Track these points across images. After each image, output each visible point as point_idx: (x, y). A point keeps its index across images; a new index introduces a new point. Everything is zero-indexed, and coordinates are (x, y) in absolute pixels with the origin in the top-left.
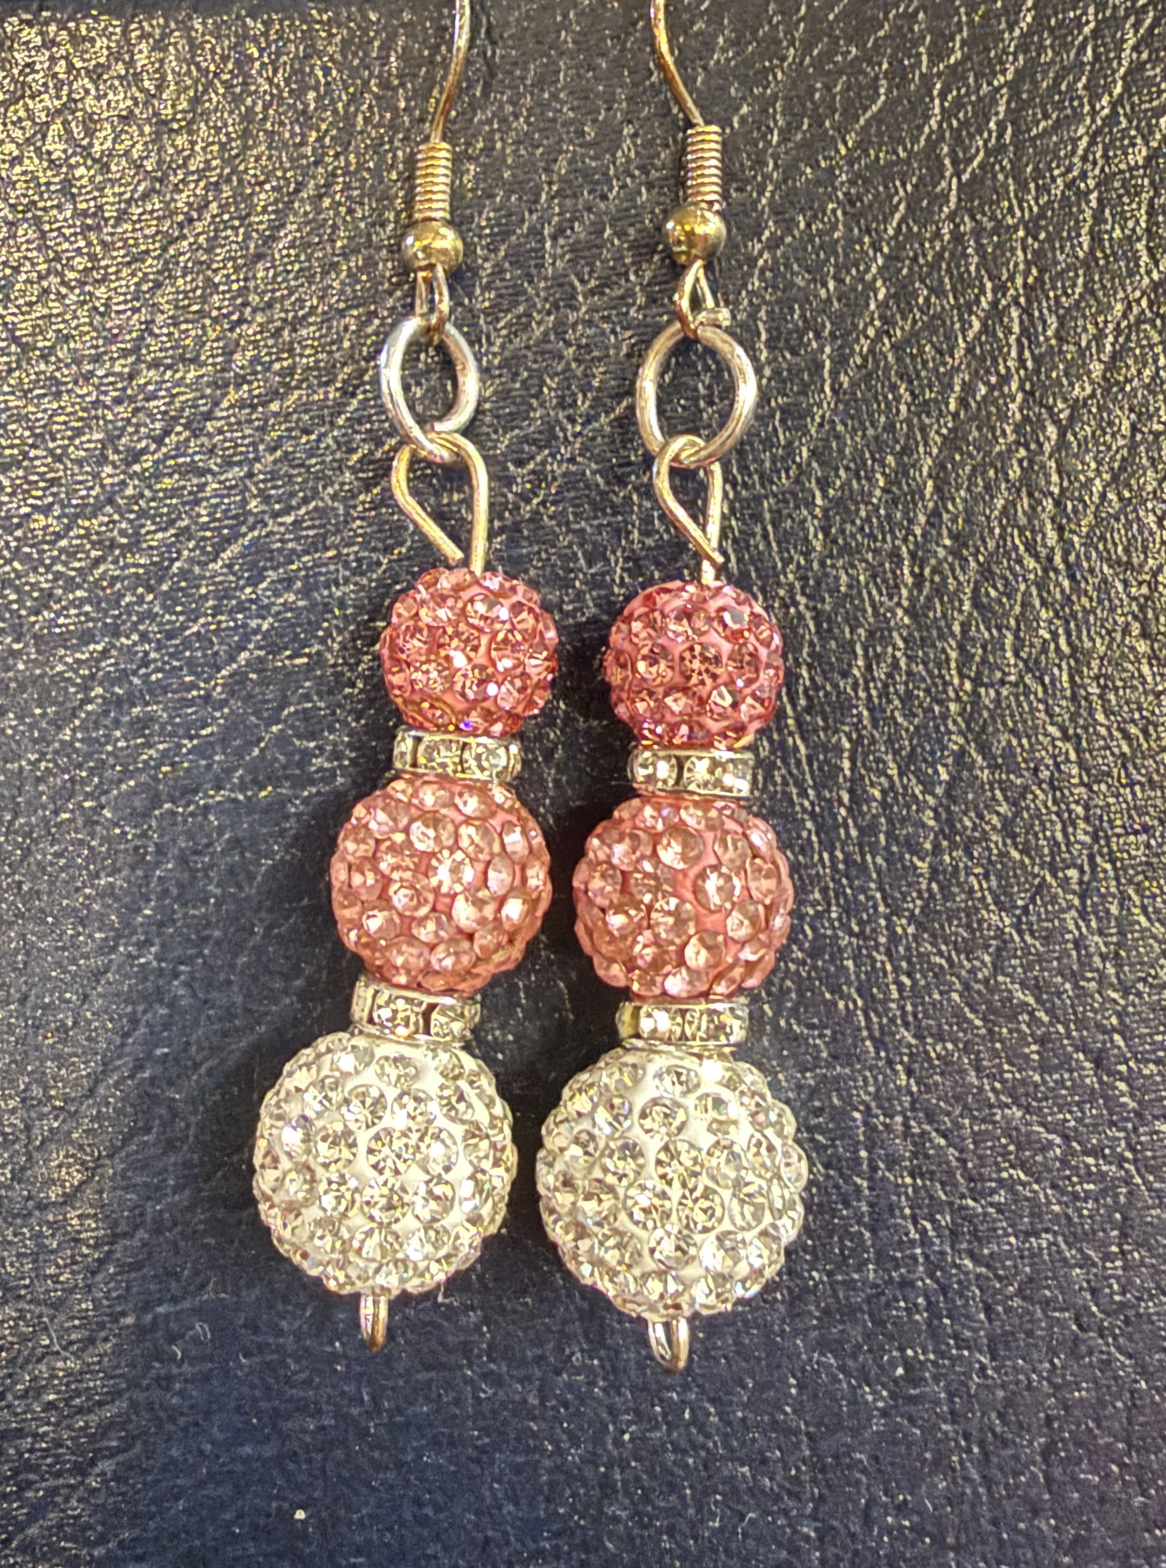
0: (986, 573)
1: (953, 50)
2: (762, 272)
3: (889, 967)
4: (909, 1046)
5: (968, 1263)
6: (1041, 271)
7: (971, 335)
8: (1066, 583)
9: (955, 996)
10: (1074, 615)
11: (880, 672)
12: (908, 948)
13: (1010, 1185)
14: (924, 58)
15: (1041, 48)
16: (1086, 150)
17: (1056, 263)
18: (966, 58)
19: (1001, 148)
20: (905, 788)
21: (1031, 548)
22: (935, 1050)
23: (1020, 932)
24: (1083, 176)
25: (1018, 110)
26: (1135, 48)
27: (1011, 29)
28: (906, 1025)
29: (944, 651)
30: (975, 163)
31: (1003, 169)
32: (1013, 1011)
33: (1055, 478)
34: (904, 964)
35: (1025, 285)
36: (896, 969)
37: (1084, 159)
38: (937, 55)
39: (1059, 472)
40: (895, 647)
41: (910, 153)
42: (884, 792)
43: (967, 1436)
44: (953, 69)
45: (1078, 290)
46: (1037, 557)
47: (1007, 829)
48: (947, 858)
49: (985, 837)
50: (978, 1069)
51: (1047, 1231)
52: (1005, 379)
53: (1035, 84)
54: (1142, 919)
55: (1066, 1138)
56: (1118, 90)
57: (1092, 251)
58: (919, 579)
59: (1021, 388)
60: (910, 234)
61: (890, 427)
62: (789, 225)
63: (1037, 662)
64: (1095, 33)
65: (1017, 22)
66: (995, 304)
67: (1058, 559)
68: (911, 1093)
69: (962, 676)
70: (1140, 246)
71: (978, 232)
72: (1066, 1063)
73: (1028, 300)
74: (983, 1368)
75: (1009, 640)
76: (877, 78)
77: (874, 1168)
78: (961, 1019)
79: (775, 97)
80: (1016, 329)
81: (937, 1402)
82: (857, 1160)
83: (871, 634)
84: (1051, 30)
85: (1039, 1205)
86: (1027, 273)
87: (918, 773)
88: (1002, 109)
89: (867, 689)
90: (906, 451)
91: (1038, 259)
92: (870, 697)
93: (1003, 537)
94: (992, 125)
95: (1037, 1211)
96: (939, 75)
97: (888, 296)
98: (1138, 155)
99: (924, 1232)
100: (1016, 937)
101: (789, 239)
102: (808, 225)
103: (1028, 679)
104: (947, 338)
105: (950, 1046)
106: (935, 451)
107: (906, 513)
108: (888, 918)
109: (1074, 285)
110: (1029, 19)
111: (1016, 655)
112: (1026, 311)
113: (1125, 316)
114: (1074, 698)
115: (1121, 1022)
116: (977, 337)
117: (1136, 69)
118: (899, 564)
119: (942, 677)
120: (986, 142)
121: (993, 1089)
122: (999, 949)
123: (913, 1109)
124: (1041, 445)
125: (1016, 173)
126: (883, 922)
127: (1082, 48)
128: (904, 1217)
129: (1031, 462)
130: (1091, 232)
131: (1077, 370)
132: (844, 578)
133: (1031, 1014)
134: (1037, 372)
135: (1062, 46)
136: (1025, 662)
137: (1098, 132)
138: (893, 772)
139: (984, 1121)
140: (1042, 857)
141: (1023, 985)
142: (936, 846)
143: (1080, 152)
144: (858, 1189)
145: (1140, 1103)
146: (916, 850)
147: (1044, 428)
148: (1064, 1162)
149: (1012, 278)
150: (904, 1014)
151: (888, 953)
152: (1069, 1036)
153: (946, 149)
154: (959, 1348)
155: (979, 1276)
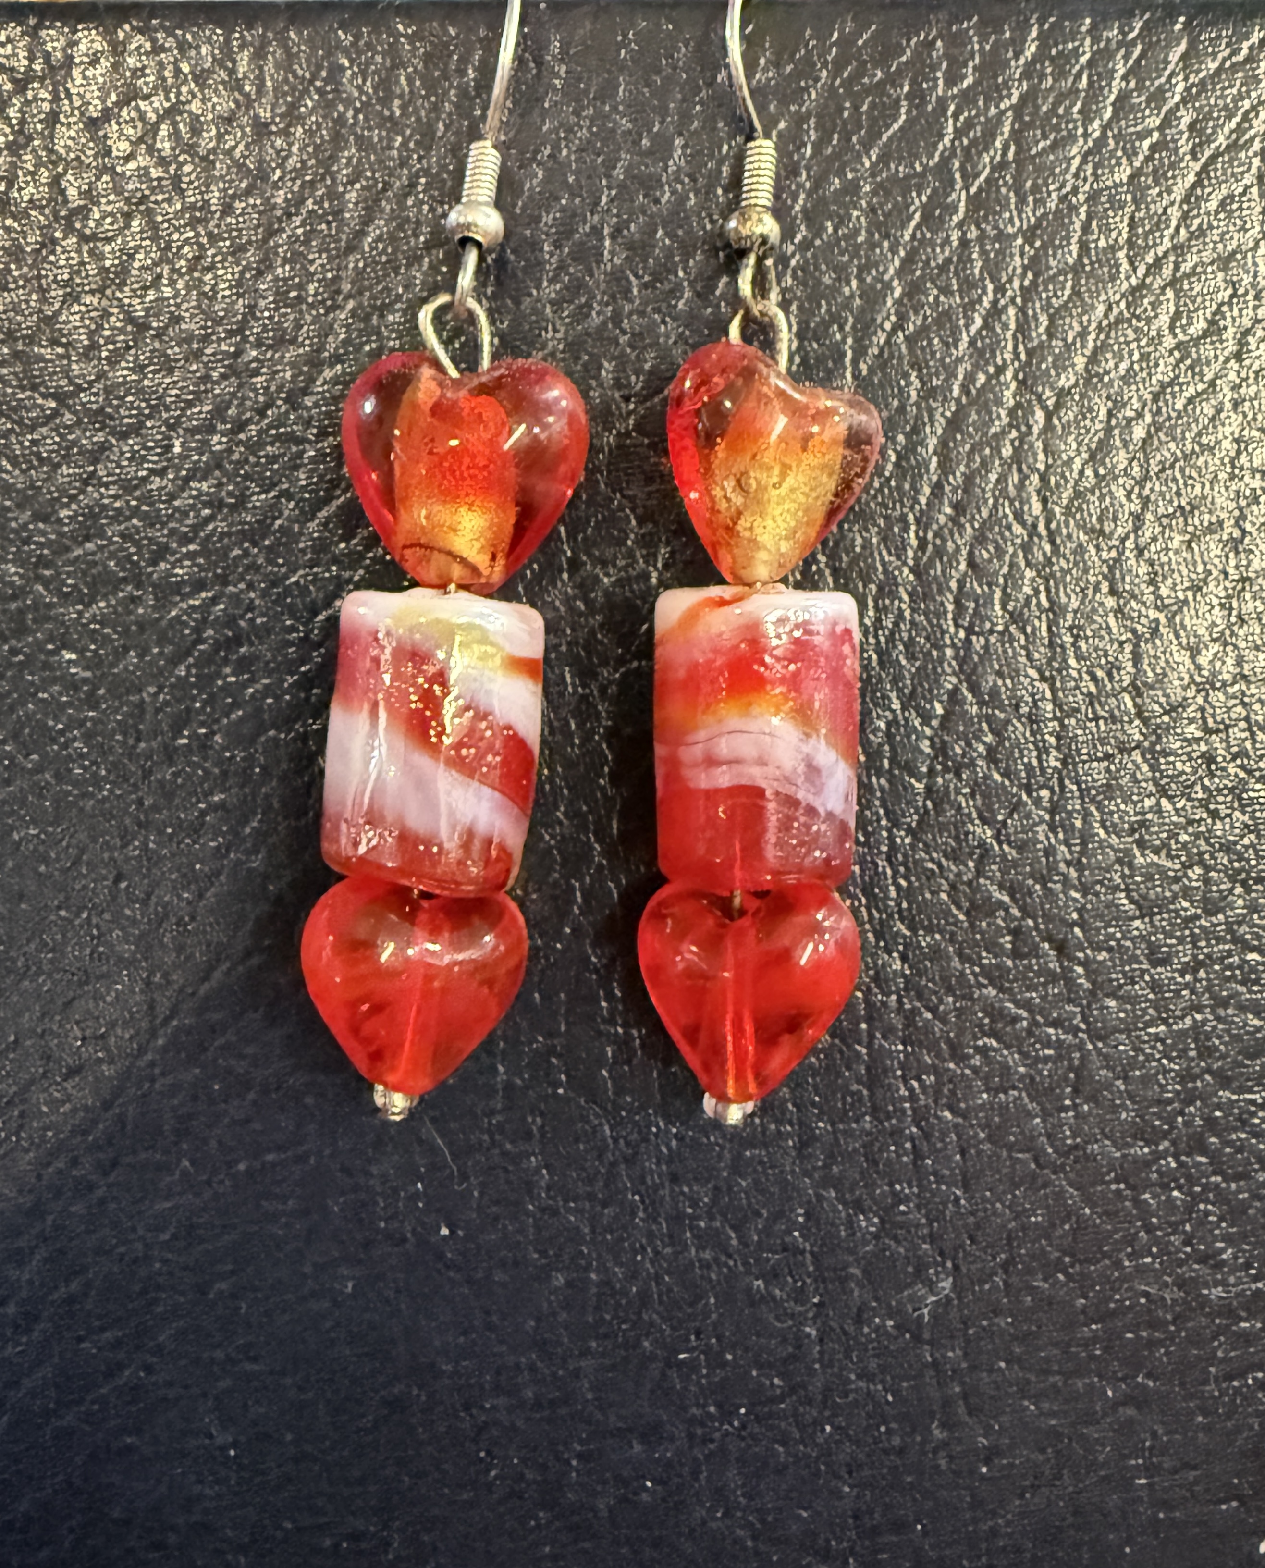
0: (980, 539)
1: (964, 77)
2: (794, 271)
3: (889, 871)
4: (904, 937)
5: (947, 1114)
6: (1036, 275)
7: (973, 330)
8: (1048, 548)
9: (944, 896)
10: (1053, 575)
11: (888, 623)
12: (905, 855)
13: (983, 1051)
14: (941, 82)
15: (1042, 76)
16: (1079, 169)
17: (1049, 268)
18: (977, 83)
19: (1003, 165)
20: (906, 720)
21: (1019, 517)
22: (925, 941)
23: (1000, 843)
24: (1075, 191)
25: (1021, 131)
26: (1125, 78)
27: (1017, 57)
28: (902, 919)
29: (942, 604)
30: (982, 178)
31: (1006, 184)
32: (990, 908)
33: (1041, 456)
34: (902, 869)
35: (1022, 287)
36: (895, 873)
37: (1076, 176)
38: (952, 79)
39: (1045, 451)
40: (901, 600)
41: (925, 167)
42: (889, 724)
43: (941, 1254)
44: (964, 93)
45: (1067, 292)
46: (1023, 524)
47: (991, 756)
48: (940, 780)
49: (972, 764)
50: (960, 955)
51: (1014, 1088)
52: (1000, 370)
53: (1037, 108)
54: (1102, 832)
55: (1030, 1011)
56: (1108, 115)
57: (1080, 256)
58: (923, 543)
59: (1015, 377)
60: (923, 241)
61: (902, 409)
62: (817, 230)
63: (1021, 614)
64: (1091, 63)
65: (1022, 52)
66: (995, 302)
67: (1041, 527)
68: (904, 976)
69: (957, 626)
70: (1121, 254)
71: (982, 237)
72: (1035, 952)
73: (1025, 301)
74: (957, 1199)
75: (998, 595)
76: (897, 101)
77: (871, 1037)
78: (948, 913)
79: (809, 114)
80: (1013, 326)
81: (918, 1226)
82: (857, 1030)
83: (880, 588)
84: (1052, 59)
85: (1009, 1068)
86: (1023, 276)
87: (917, 708)
88: (1007, 129)
89: (876, 636)
90: (916, 430)
91: (1035, 265)
92: (878, 642)
93: (995, 506)
94: (998, 144)
95: (1006, 1070)
96: (954, 97)
97: (903, 295)
98: (1123, 174)
99: (911, 1090)
100: (996, 847)
101: (818, 242)
102: (836, 231)
103: (1013, 629)
104: (953, 333)
105: (938, 937)
106: (940, 431)
107: (913, 487)
108: (889, 830)
109: (1063, 289)
110: (1033, 49)
111: (1004, 608)
112: (1022, 310)
113: (1106, 316)
114: (1051, 645)
115: (1081, 916)
116: (979, 332)
117: (1123, 97)
118: (906, 529)
119: (940, 626)
120: (992, 159)
121: (973, 973)
122: (982, 856)
123: (906, 989)
124: (1030, 427)
125: (1017, 188)
126: (885, 834)
127: (1079, 76)
128: (895, 1078)
129: (1022, 443)
130: (1080, 241)
131: (1061, 363)
132: (859, 541)
133: (1007, 910)
134: (1029, 363)
135: (1060, 74)
136: (1011, 614)
137: (1089, 152)
138: (896, 705)
139: (963, 997)
140: (1019, 779)
141: (1001, 887)
142: (931, 771)
143: (1073, 169)
144: (858, 1054)
145: (1094, 983)
146: (913, 773)
147: (1033, 413)
148: (1030, 1033)
149: (1010, 281)
150: (900, 912)
151: (889, 860)
152: (1036, 927)
153: (957, 165)
154: (937, 1182)
155: (956, 1126)
